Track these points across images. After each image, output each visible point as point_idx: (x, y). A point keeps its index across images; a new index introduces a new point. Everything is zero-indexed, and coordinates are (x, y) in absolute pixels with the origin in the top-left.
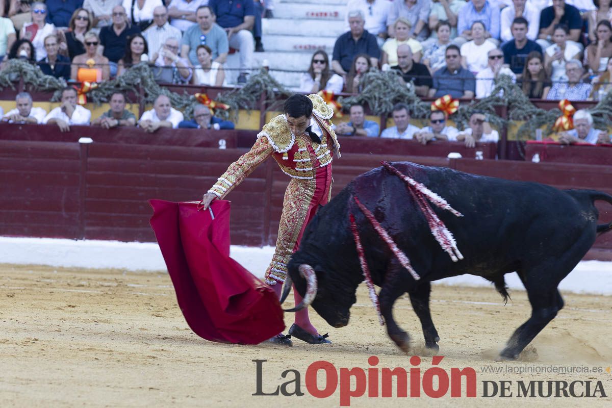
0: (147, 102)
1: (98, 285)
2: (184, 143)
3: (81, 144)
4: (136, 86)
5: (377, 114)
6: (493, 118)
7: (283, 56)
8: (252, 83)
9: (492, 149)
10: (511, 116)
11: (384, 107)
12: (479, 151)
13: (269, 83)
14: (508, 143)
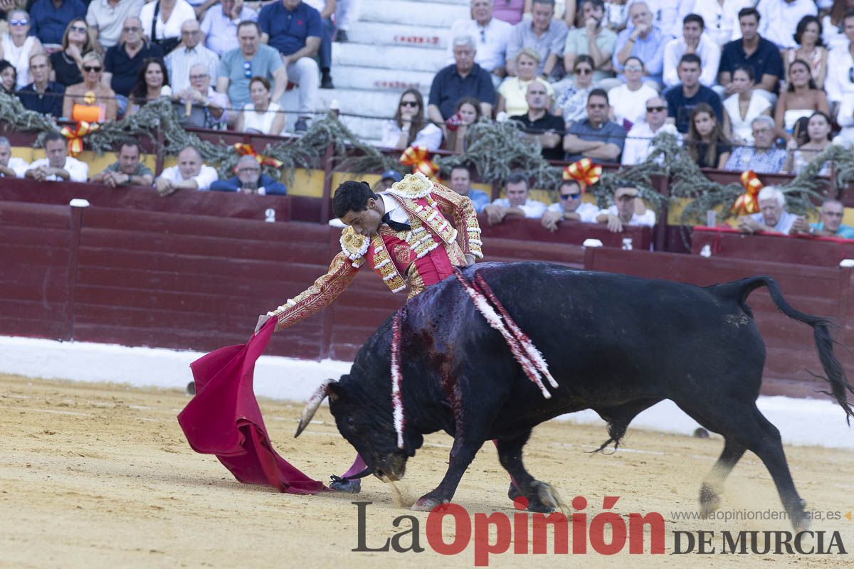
0: (168, 153)
1: (88, 405)
2: (216, 212)
3: (74, 208)
4: (153, 130)
5: (487, 182)
6: (648, 193)
7: (359, 95)
8: (315, 132)
9: (645, 236)
10: (673, 191)
11: (497, 171)
12: (627, 237)
13: (338, 132)
14: (669, 228)
